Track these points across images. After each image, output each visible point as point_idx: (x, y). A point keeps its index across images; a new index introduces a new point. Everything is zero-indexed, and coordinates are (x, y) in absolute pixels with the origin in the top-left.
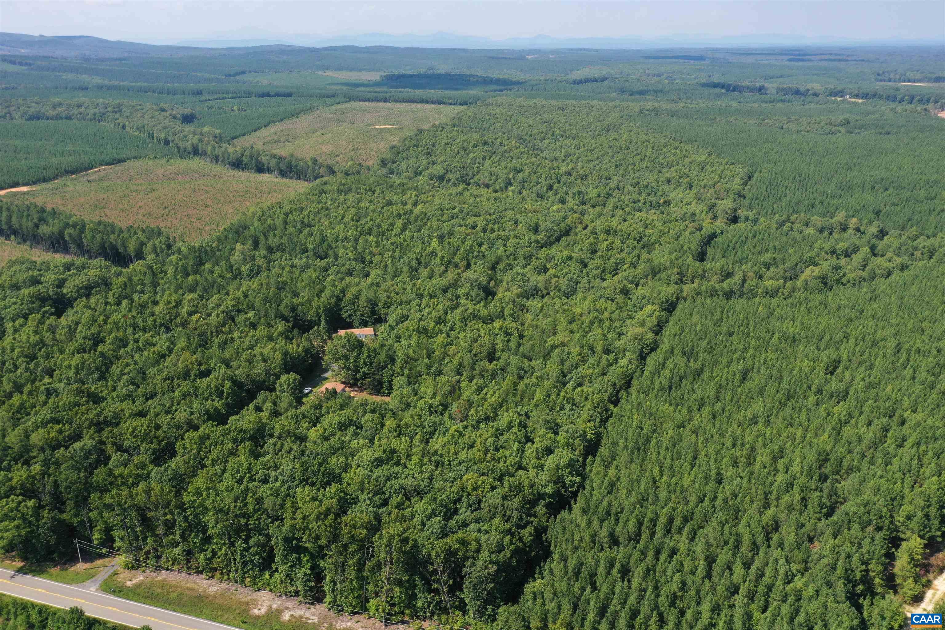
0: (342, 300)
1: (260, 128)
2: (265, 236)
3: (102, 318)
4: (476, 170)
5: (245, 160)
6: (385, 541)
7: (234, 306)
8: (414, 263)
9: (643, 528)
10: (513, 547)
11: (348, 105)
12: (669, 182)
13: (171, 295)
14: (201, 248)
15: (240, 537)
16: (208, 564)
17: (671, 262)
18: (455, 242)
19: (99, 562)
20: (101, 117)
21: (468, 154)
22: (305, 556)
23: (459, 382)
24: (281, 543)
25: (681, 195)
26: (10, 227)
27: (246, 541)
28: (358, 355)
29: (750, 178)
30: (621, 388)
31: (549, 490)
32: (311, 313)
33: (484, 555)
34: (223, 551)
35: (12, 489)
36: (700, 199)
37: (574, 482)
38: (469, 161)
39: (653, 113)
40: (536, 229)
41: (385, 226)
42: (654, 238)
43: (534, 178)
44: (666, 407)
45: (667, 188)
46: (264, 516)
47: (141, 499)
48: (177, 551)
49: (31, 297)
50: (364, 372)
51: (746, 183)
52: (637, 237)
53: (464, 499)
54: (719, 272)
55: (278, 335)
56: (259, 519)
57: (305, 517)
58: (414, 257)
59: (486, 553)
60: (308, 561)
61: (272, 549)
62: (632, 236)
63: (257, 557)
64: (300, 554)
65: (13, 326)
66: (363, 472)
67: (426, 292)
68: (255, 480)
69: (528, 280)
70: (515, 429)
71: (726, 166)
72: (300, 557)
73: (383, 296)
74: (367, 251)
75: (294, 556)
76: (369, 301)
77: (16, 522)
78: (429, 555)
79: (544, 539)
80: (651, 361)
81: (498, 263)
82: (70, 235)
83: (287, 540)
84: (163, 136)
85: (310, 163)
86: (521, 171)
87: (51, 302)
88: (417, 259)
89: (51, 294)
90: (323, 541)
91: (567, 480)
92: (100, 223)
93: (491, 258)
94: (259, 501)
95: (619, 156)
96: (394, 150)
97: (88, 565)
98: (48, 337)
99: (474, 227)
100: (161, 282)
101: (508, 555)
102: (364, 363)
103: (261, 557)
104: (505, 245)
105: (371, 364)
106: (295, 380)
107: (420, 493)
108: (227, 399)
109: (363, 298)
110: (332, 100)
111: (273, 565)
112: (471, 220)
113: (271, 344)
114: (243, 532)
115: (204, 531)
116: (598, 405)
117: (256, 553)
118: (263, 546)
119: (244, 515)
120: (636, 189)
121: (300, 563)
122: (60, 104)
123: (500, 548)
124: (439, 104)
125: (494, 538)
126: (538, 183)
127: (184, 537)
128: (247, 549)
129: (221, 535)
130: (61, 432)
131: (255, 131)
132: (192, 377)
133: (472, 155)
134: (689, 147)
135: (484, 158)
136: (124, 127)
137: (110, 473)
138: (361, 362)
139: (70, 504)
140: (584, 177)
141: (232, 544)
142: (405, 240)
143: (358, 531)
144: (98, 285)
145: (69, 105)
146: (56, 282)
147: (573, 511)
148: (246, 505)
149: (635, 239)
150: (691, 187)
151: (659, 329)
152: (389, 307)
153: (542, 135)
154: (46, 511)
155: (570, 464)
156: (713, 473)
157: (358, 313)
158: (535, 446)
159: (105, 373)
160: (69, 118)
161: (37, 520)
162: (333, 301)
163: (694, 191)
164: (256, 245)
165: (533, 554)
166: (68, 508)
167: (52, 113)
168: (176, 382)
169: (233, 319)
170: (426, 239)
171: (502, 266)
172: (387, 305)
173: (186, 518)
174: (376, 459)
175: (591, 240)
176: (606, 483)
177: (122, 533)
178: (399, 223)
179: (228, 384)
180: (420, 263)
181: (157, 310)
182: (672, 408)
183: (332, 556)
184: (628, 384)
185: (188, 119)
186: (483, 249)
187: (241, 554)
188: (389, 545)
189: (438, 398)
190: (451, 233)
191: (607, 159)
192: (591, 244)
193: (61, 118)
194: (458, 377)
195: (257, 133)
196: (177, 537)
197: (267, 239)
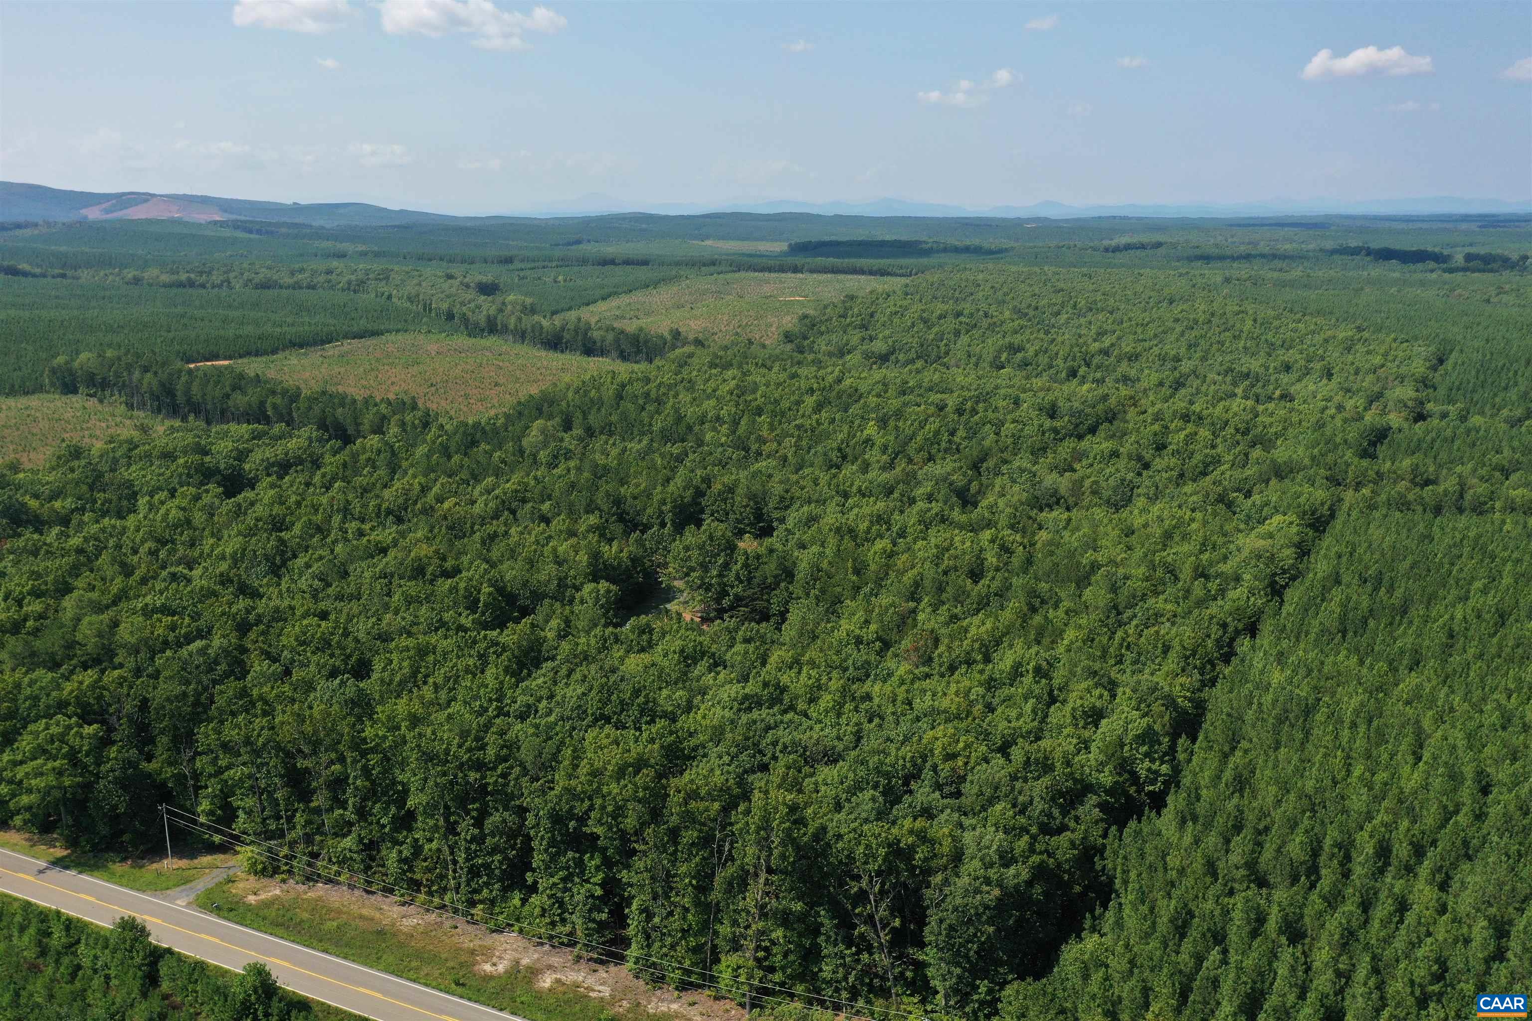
0: (703, 495)
1: (595, 301)
2: (584, 413)
3: (294, 498)
4: (943, 349)
5: (567, 336)
6: (755, 819)
7: (516, 491)
8: (834, 456)
9: (1323, 859)
10: (1035, 859)
11: (737, 275)
12: (1287, 368)
13: (414, 476)
14: (476, 425)
15: (468, 813)
16: (404, 872)
17: (1313, 458)
18: (906, 427)
19: (206, 860)
20: (359, 286)
21: (929, 328)
22: (592, 858)
23: (914, 611)
24: (546, 823)
25: (1312, 387)
26: (189, 401)
27: (479, 823)
28: (726, 566)
29: (1441, 361)
30: (1237, 632)
31: (1107, 778)
32: (649, 511)
33: (972, 866)
34: (434, 845)
35: (62, 705)
36: (1348, 390)
37: (1157, 773)
38: (931, 337)
39: (1248, 283)
40: (1052, 412)
41: (785, 404)
42: (1273, 430)
43: (1043, 360)
44: (1341, 657)
45: (1285, 378)
46: (517, 770)
47: (287, 733)
48: (348, 842)
49: (189, 468)
50: (736, 595)
51: (1434, 369)
52: (1242, 426)
53: (927, 774)
54: (1409, 477)
55: (588, 531)
56: (504, 776)
57: (595, 773)
58: (835, 445)
59: (977, 863)
60: (598, 868)
61: (528, 839)
62: (1232, 423)
63: (498, 857)
64: (583, 853)
65: (149, 502)
66: (718, 714)
67: (854, 489)
68: (508, 714)
69: (1040, 482)
70: (1028, 679)
71: (1394, 345)
72: (581, 860)
73: (777, 489)
74: (753, 437)
75: (570, 854)
76: (752, 497)
77: (57, 764)
78: (851, 858)
79: (1098, 867)
80: (1294, 595)
81: (983, 460)
82: (275, 406)
83: (557, 819)
84: (445, 306)
85: (669, 337)
86: (1020, 349)
87: (219, 477)
88: (840, 450)
89: (222, 466)
90: (630, 822)
91: (1142, 768)
92: (324, 393)
93: (972, 450)
94: (512, 747)
95: (1191, 335)
96: (807, 321)
97: (184, 863)
98: (199, 518)
99: (941, 408)
100: (405, 464)
101: (1025, 875)
102: (738, 577)
103: (506, 858)
104: (997, 434)
105: (750, 580)
106: (608, 591)
107: (832, 758)
108: (483, 614)
109: (741, 490)
110: (712, 269)
111: (529, 874)
112: (935, 397)
113: (573, 541)
114: (474, 801)
115: (401, 801)
116: (1194, 653)
117: (495, 850)
118: (512, 835)
119: (476, 765)
120: (1229, 379)
121: (582, 872)
122: (302, 270)
123: (1006, 859)
124: (882, 275)
125: (994, 839)
126: (1051, 367)
127: (362, 813)
128: (479, 840)
129: (430, 810)
130: (173, 628)
131: (588, 304)
132: (428, 577)
133: (935, 330)
134: (1320, 320)
135: (957, 333)
136: (389, 297)
137: (244, 693)
138: (732, 575)
139: (164, 740)
140: (1133, 357)
141: (452, 829)
142: (819, 423)
143: (702, 805)
144: (301, 462)
145: (314, 273)
146: (234, 454)
147: (1165, 811)
148: (483, 748)
149: (1237, 430)
150: (1330, 375)
151: (1303, 551)
152: (787, 508)
153: (1056, 308)
154: (115, 748)
155: (1147, 737)
156: (1469, 771)
157: (732, 516)
158: (1068, 708)
159: (280, 567)
160: (313, 287)
161: (98, 764)
162: (689, 493)
163: (1336, 379)
164: (567, 426)
165: (1077, 889)
166: (160, 750)
167: (289, 281)
168: (396, 581)
169: (513, 512)
170: (857, 422)
171: (991, 463)
172: (785, 504)
173: (366, 772)
174: (746, 697)
175: (1156, 427)
176: (1228, 775)
177: (250, 802)
178: (810, 401)
179: (486, 589)
180: (844, 457)
181: (386, 493)
182: (1354, 659)
183: (645, 853)
184: (1252, 630)
185: (487, 289)
186: (956, 439)
187: (468, 849)
188: (765, 825)
189: (873, 627)
190: (899, 414)
191: (1172, 337)
192: (1155, 434)
193: (301, 288)
194: (912, 604)
195: (591, 308)
196: (350, 815)
197: (585, 418)
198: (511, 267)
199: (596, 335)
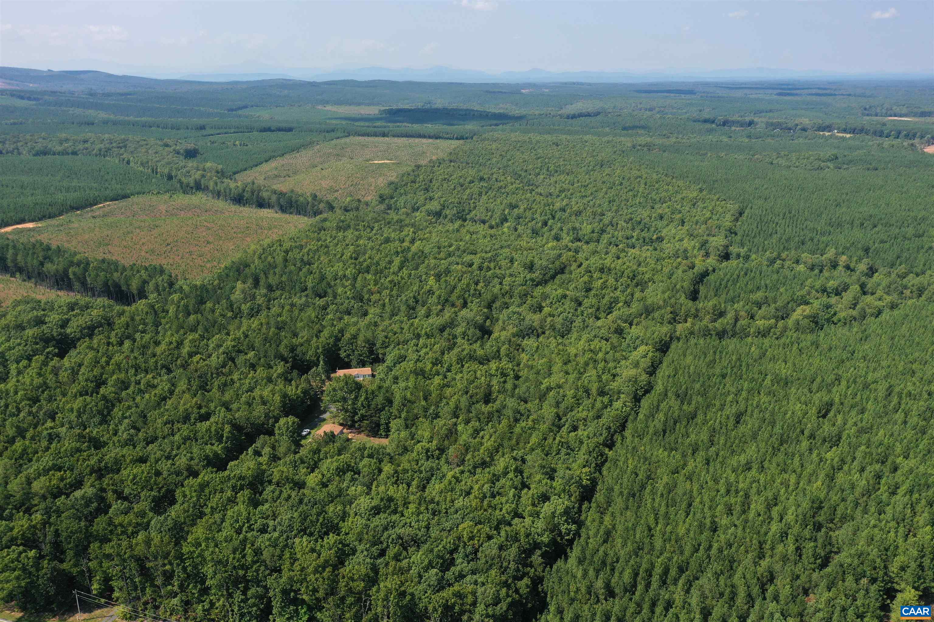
0: (340, 340)
1: (261, 163)
2: (265, 274)
3: (104, 359)
4: (472, 205)
5: (246, 195)
6: (382, 594)
7: (234, 346)
8: (411, 302)
9: (639, 579)
10: (509, 599)
11: (347, 140)
12: (661, 218)
13: (172, 335)
14: (203, 287)
15: (238, 589)
16: (206, 615)
17: (664, 301)
18: (451, 280)
19: (98, 612)
20: (105, 153)
21: (464, 190)
22: (302, 608)
23: (455, 424)
24: (279, 595)
25: (673, 231)
26: (16, 265)
27: (244, 593)
28: (356, 398)
29: (741, 214)
30: (615, 432)
31: (545, 539)
32: (310, 353)
33: (480, 608)
34: (221, 602)
35: (13, 541)
36: (692, 235)
37: (570, 530)
38: (465, 197)
39: (645, 149)
40: (531, 267)
41: (383, 264)
42: (647, 276)
43: (529, 214)
44: (660, 451)
45: (660, 224)
46: (262, 568)
47: (140, 550)
48: (175, 601)
49: (36, 338)
50: (362, 415)
51: (737, 220)
52: (631, 275)
53: (461, 550)
54: (711, 311)
55: (278, 377)
56: (257, 571)
57: (303, 569)
58: (412, 295)
59: (483, 606)
60: (305, 613)
61: (270, 601)
62: (626, 274)
63: (255, 609)
64: (297, 606)
65: (17, 368)
66: (360, 522)
67: (423, 332)
68: (253, 530)
69: (524, 319)
70: (511, 475)
71: (718, 203)
72: (297, 609)
73: (381, 336)
74: (365, 290)
75: (292, 608)
76: (367, 341)
77: (16, 573)
78: (426, 608)
79: (540, 590)
80: (645, 403)
81: (493, 302)
82: (74, 274)
83: (285, 592)
84: (166, 171)
85: (310, 199)
86: (516, 206)
87: (54, 342)
88: (414, 297)
89: (55, 334)
90: (321, 594)
91: (563, 528)
92: (103, 261)
93: (487, 296)
94: (258, 552)
95: (612, 193)
96: (392, 186)
97: (86, 616)
98: (51, 379)
99: (471, 265)
100: (163, 321)
101: (505, 608)
102: (362, 405)
103: (259, 608)
104: (501, 283)
105: (369, 406)
106: (294, 423)
107: (417, 543)
108: (226, 443)
109: (361, 338)
110: (332, 134)
111: (271, 616)
112: (468, 258)
113: (271, 387)
114: (241, 583)
115: (203, 582)
116: (594, 450)
117: (254, 605)
118: (261, 597)
119: (242, 567)
120: (629, 225)
121: (298, 615)
122: (67, 140)
123: (497, 601)
124: (437, 138)
125: (491, 590)
126: (533, 219)
127: (182, 587)
128: (245, 601)
129: (220, 587)
130: (62, 479)
131: (256, 166)
132: (192, 420)
133: (468, 191)
134: (681, 183)
135: (480, 194)
136: (128, 162)
137: (110, 522)
138: (359, 404)
139: (70, 554)
140: (578, 213)
141: (230, 595)
142: (402, 278)
143: (356, 584)
144: (100, 325)
145: (75, 141)
146: (60, 323)
147: (569, 560)
148: (244, 556)
149: (628, 277)
150: (683, 223)
151: (652, 370)
152: (387, 347)
153: (537, 171)
154: (46, 562)
155: (567, 512)
156: (708, 521)
157: (356, 353)
158: (531, 492)
159: (106, 416)
160: (74, 153)
161: (38, 570)
162: (331, 341)
163: (686, 227)
164: (256, 282)
165: (530, 605)
166: (68, 558)
167: (59, 148)
168: (176, 426)
169: (233, 360)
170: (424, 277)
171: (497, 304)
172: (385, 346)
173: (184, 569)
174: (372, 508)
175: (586, 278)
176: (601, 532)
177: (121, 583)
178: (397, 261)
179: (227, 428)
180: (417, 302)
181: (159, 350)
182: (666, 453)
183: (328, 609)
184: (623, 427)
185: (191, 154)
186: (479, 287)
187: (239, 606)
188: (386, 599)
189: (435, 442)
190: (448, 272)
191: (601, 195)
192: (585, 283)
193: (68, 154)
194: (454, 420)
195: (258, 168)
196: (176, 588)
197: (267, 278)
198: (204, 132)
199: (265, 195)
